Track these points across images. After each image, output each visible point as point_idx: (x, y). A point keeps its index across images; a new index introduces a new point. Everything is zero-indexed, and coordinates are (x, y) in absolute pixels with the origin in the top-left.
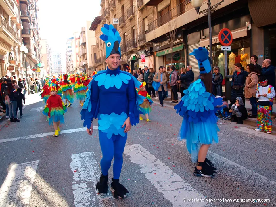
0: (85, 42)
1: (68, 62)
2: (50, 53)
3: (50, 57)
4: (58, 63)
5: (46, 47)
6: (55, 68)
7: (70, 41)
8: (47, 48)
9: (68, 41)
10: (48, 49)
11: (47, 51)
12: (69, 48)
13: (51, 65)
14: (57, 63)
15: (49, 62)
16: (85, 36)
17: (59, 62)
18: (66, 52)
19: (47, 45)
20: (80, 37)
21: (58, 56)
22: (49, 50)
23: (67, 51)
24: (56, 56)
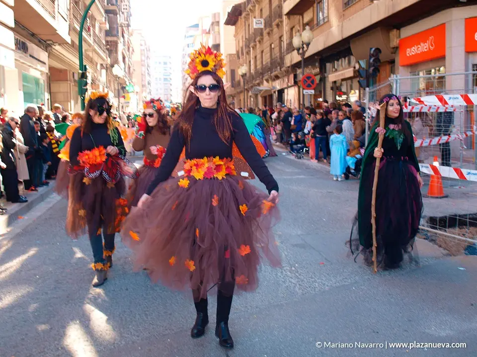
0: (218, 43)
1: (185, 77)
2: (148, 57)
3: (148, 66)
4: (165, 79)
5: (141, 45)
6: (157, 90)
7: (192, 32)
8: (143, 48)
9: (187, 32)
10: (144, 50)
11: (142, 54)
12: (188, 47)
13: (149, 84)
14: (163, 80)
15: (145, 78)
16: (219, 32)
17: (165, 77)
18: (184, 57)
19: (143, 43)
20: (209, 30)
21: (165, 63)
22: (146, 51)
23: (184, 53)
24: (160, 63)
